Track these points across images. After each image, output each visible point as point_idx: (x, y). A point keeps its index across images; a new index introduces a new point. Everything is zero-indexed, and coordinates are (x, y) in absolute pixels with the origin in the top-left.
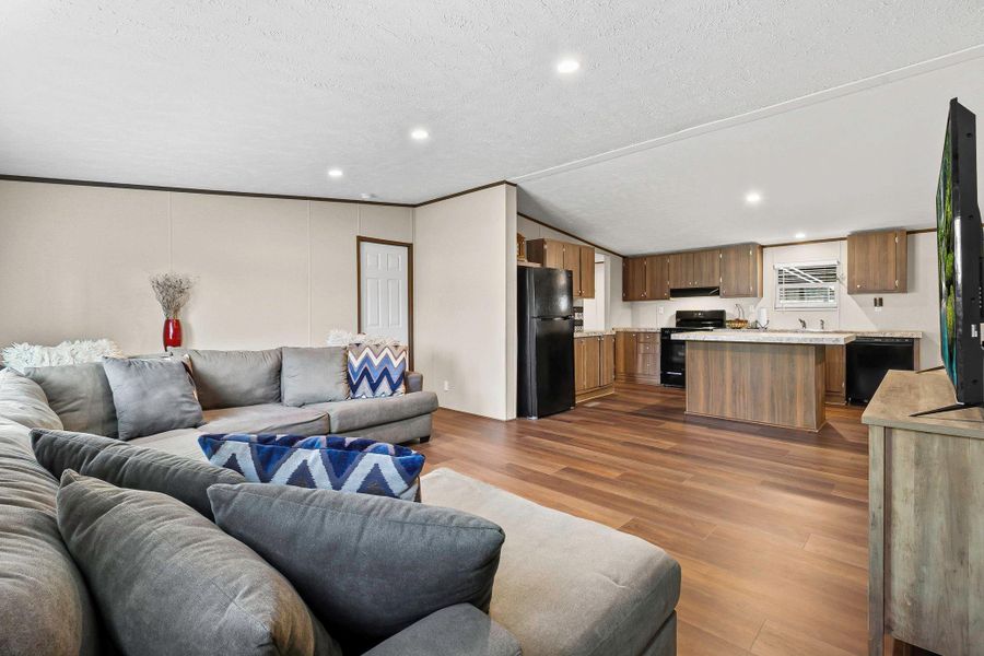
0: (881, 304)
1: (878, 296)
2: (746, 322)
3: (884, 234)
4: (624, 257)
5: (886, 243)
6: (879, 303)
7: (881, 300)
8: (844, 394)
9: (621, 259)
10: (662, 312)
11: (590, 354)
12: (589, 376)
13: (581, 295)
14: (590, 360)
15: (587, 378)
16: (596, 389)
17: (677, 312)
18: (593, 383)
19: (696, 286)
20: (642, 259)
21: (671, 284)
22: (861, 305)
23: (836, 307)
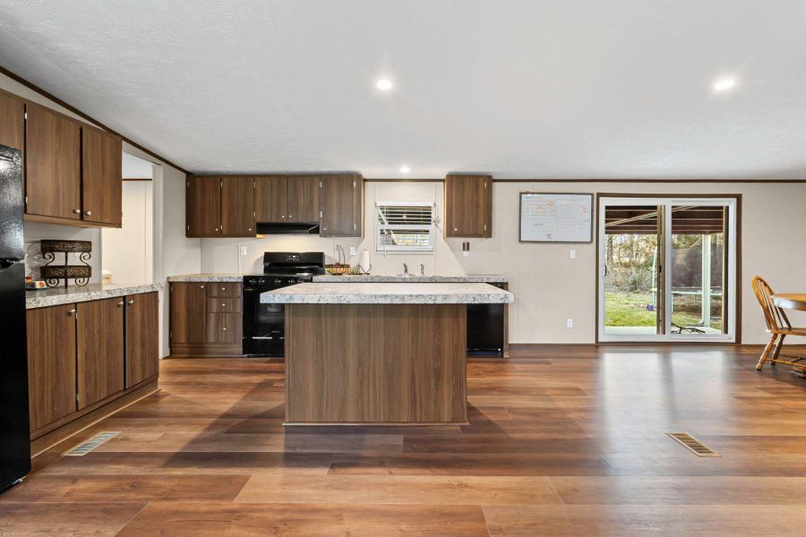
0: (468, 249)
4: (191, 177)
5: (477, 187)
6: (466, 247)
7: (468, 244)
9: (184, 175)
10: (245, 253)
11: (96, 335)
12: (93, 377)
13: (82, 218)
14: (97, 345)
15: (86, 385)
16: (114, 397)
17: (266, 253)
18: (106, 389)
19: (290, 221)
20: (217, 178)
21: (258, 217)
22: (453, 249)
23: (432, 251)
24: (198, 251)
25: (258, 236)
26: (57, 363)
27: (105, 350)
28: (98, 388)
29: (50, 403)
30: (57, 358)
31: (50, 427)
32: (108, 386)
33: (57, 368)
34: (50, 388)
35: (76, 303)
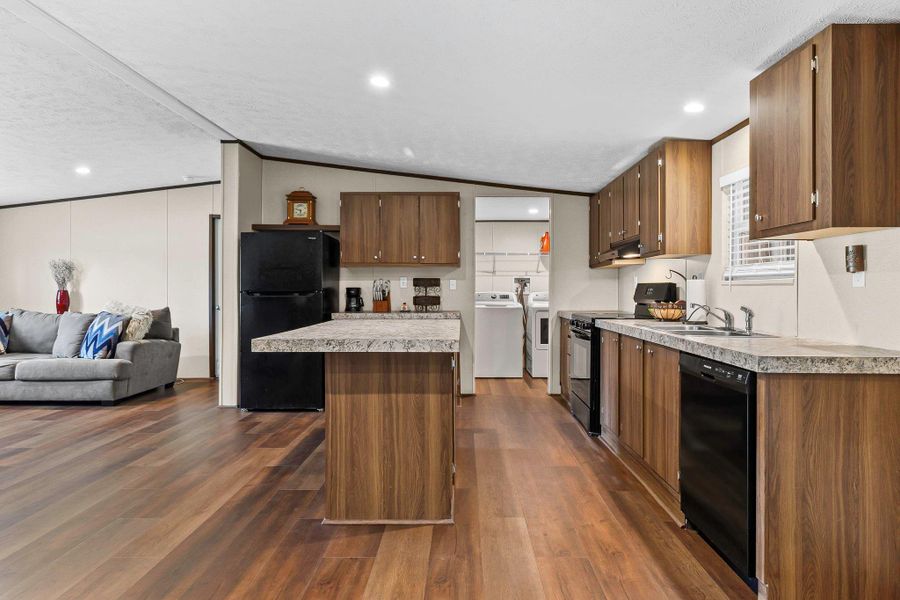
1: (849, 239)
13: (419, 262)
21: (613, 237)
23: (793, 275)
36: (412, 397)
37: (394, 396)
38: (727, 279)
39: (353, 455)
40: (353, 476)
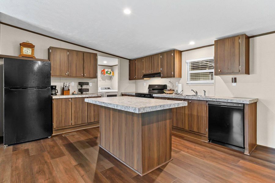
0: (235, 81)
1: (234, 76)
2: (174, 90)
3: (232, 38)
4: (130, 60)
5: (234, 43)
7: (235, 79)
8: (207, 136)
9: (128, 60)
10: (145, 85)
11: (78, 107)
12: (77, 118)
13: (84, 76)
14: (78, 109)
15: (75, 119)
16: (84, 124)
17: (149, 85)
18: (81, 121)
19: (152, 73)
20: (135, 60)
21: (144, 72)
22: (226, 82)
23: (213, 83)
24: (134, 85)
25: (145, 79)
26: (66, 112)
27: (81, 111)
28: (78, 120)
29: (64, 121)
30: (66, 111)
31: (64, 127)
32: (82, 121)
33: (66, 113)
34: (64, 118)
35: (72, 98)
36: (164, 122)
37: (159, 123)
38: (187, 84)
39: (149, 147)
40: (149, 154)
